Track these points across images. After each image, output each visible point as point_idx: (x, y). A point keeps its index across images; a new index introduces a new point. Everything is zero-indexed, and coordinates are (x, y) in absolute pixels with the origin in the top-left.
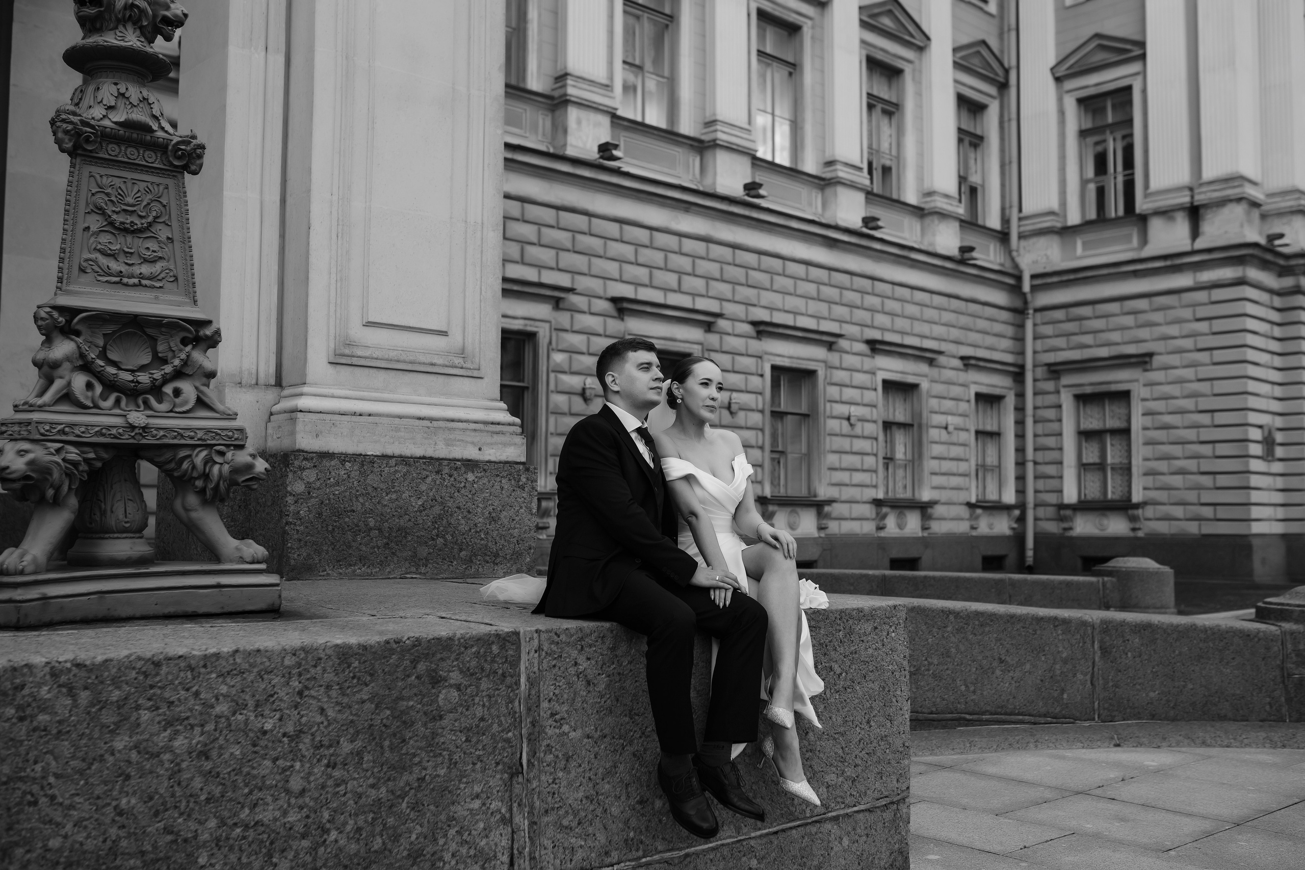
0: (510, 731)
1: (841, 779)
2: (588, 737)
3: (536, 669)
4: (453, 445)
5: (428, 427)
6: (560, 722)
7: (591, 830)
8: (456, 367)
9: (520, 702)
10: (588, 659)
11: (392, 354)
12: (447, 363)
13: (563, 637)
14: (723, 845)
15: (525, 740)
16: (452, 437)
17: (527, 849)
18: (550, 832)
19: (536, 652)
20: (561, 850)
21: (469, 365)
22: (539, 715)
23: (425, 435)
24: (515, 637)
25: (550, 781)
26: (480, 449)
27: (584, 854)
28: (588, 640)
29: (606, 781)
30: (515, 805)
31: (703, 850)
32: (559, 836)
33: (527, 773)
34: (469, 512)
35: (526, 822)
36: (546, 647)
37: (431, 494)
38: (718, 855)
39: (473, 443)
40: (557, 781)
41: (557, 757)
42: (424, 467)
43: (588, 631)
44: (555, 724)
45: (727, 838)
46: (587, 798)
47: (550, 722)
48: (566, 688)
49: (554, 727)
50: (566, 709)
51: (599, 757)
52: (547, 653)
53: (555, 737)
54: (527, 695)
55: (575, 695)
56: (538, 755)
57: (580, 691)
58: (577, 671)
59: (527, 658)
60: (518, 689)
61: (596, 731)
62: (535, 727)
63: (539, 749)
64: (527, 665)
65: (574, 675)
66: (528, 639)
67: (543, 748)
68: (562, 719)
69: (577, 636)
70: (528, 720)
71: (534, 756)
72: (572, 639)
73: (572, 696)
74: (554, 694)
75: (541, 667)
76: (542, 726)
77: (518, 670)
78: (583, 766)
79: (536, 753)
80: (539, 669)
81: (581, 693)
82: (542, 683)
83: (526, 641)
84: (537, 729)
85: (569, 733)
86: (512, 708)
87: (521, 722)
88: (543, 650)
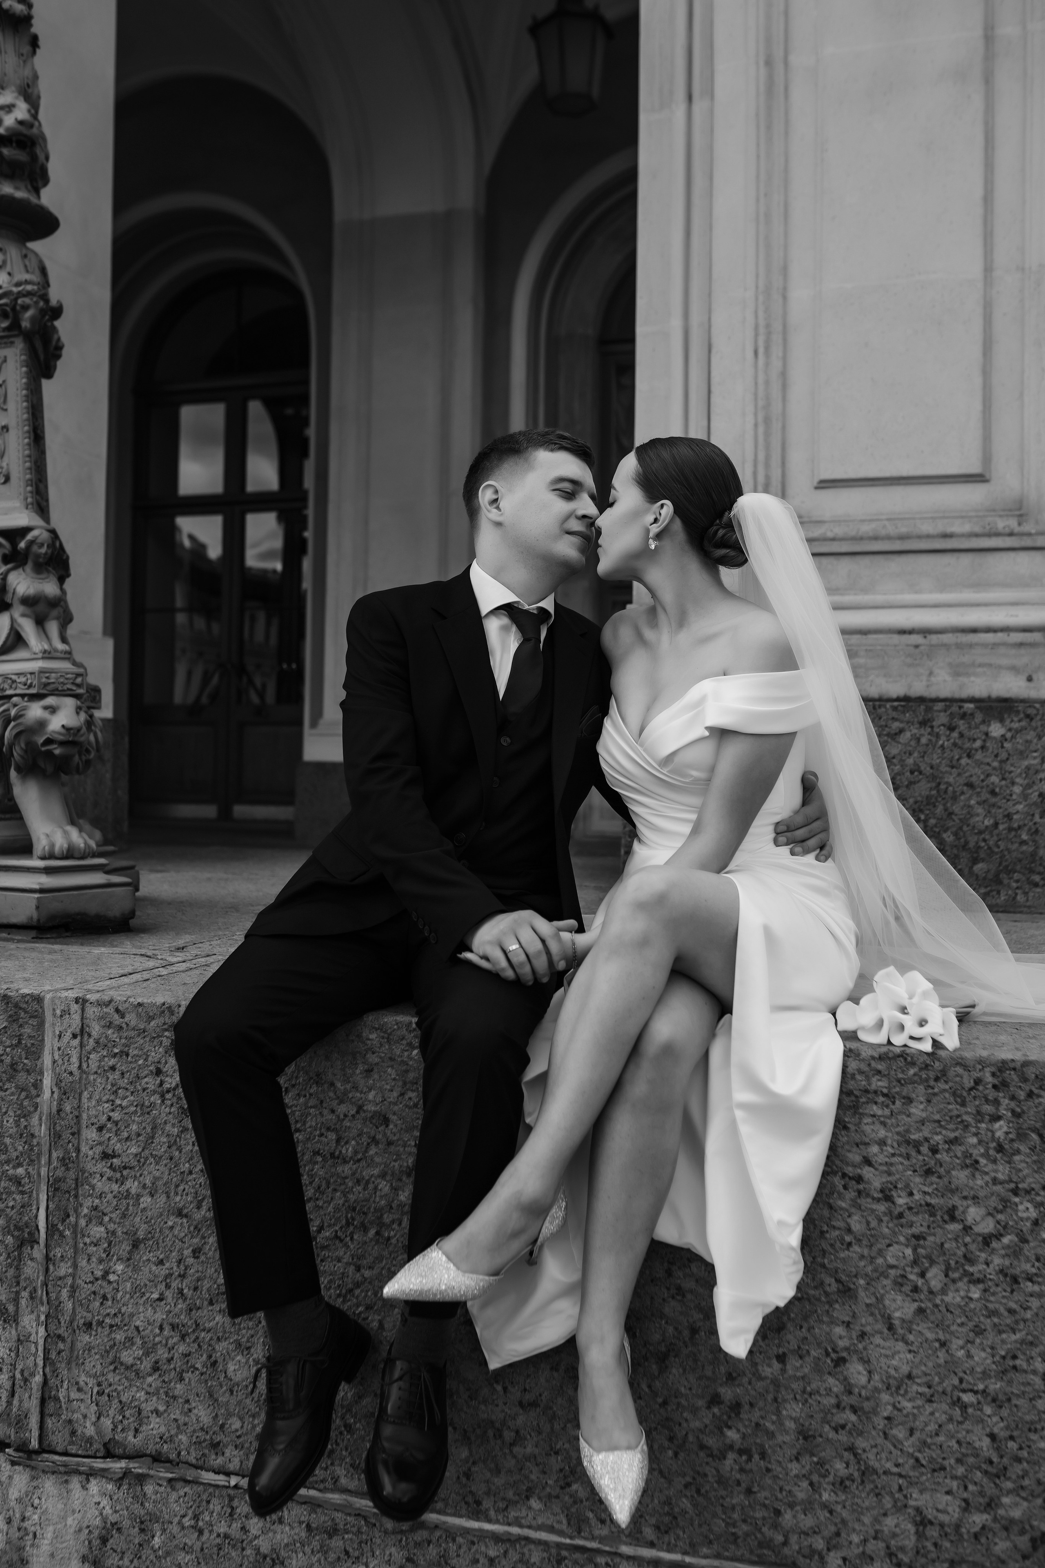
0: (20, 1165)
2: (180, 1214)
3: (74, 1067)
4: (968, 675)
5: (917, 646)
6: (121, 1173)
7: (179, 1389)
8: (998, 534)
9: (40, 1119)
11: (866, 529)
12: (977, 529)
13: (131, 1018)
14: (527, 1539)
15: (44, 1188)
16: (966, 659)
17: (38, 1379)
18: (94, 1363)
19: (74, 1036)
20: (115, 1404)
21: (1028, 527)
22: (78, 1150)
23: (909, 660)
24: (35, 1005)
25: (99, 1274)
26: (1030, 679)
27: (163, 1429)
30: (25, 1294)
31: (467, 1531)
32: (111, 1377)
33: (47, 1246)
34: (993, 793)
35: (42, 1331)
36: (96, 1029)
37: (910, 761)
38: (514, 1556)
39: (1014, 669)
40: (112, 1277)
41: (114, 1233)
42: (894, 714)
44: (109, 1173)
45: (539, 1528)
46: (174, 1327)
47: (102, 1167)
48: (135, 1112)
49: (109, 1179)
50: (134, 1150)
51: (203, 1258)
52: (97, 1042)
53: (110, 1196)
54: (54, 1109)
55: (154, 1128)
56: (72, 1219)
57: (165, 1123)
58: (161, 1084)
59: (57, 1044)
60: (38, 1096)
61: (199, 1207)
62: (68, 1169)
63: (76, 1211)
64: (57, 1057)
65: (154, 1092)
66: (58, 1012)
67: (86, 1211)
68: (125, 1168)
69: (162, 1020)
70: (55, 1155)
71: (64, 1221)
72: (152, 1023)
73: (149, 1130)
74: (109, 1119)
75: (85, 1066)
76: (83, 1171)
77: (39, 1063)
78: (167, 1265)
79: (68, 1216)
80: (80, 1067)
81: (168, 1127)
82: (85, 1094)
83: (54, 1015)
84: (72, 1174)
85: (139, 1196)
86: (26, 1127)
87: (39, 1155)
88: (90, 1035)
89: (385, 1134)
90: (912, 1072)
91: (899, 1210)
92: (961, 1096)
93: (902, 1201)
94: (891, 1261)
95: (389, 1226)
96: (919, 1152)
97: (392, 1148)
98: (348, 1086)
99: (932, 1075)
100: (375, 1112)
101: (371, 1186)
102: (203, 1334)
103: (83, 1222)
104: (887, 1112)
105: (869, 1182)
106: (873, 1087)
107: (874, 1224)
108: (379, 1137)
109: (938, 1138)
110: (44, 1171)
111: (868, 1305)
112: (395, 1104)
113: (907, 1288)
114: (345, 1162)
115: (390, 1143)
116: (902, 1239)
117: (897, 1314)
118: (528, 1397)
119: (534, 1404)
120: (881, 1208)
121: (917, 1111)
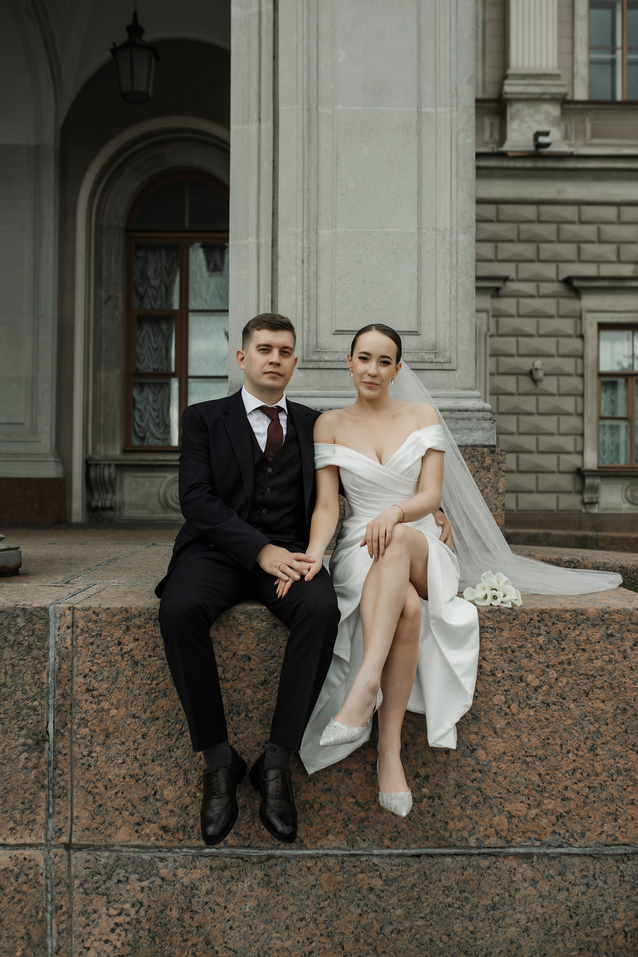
0: (35, 700)
1: (534, 811)
2: (134, 717)
3: (68, 645)
6: (98, 698)
9: (48, 674)
10: (137, 640)
13: (103, 616)
15: (51, 710)
19: (68, 628)
22: (72, 689)
24: (43, 613)
25: (85, 753)
28: (137, 621)
29: (156, 763)
31: (296, 856)
33: (54, 742)
36: (81, 623)
38: (319, 864)
40: (94, 754)
41: (94, 731)
43: (136, 613)
44: (91, 699)
45: (333, 848)
46: (131, 776)
47: (87, 696)
48: (106, 666)
49: (91, 702)
50: (106, 686)
51: (148, 738)
52: (82, 630)
53: (91, 711)
54: (57, 668)
55: (118, 673)
56: (69, 726)
57: (124, 670)
58: (121, 650)
59: (57, 633)
60: (46, 661)
61: (145, 712)
62: (66, 699)
63: (71, 721)
64: (57, 640)
65: (117, 654)
66: (58, 616)
67: (77, 721)
68: (100, 696)
69: (121, 616)
70: (57, 692)
71: (64, 727)
72: (115, 618)
73: (114, 674)
74: (91, 670)
75: (75, 643)
76: (75, 700)
77: (46, 644)
78: (127, 744)
79: (67, 725)
80: (72, 644)
81: (126, 672)
82: (76, 658)
83: (55, 617)
84: (68, 702)
85: (109, 710)
86: (38, 679)
87: (48, 692)
88: (77, 627)
89: (249, 665)
90: (503, 617)
91: (499, 679)
92: (524, 626)
93: (499, 675)
94: (496, 702)
95: (251, 712)
96: (507, 653)
97: (253, 672)
98: (228, 643)
99: (512, 618)
100: (243, 655)
101: (242, 692)
102: (149, 778)
103: (75, 727)
104: (492, 636)
105: (485, 668)
106: (486, 625)
107: (487, 686)
108: (245, 667)
109: (515, 646)
110: (51, 702)
111: (485, 724)
112: (254, 650)
113: (502, 714)
114: (227, 681)
115: (252, 670)
116: (500, 692)
117: (498, 726)
118: (326, 786)
119: (329, 790)
120: (491, 679)
121: (506, 634)
